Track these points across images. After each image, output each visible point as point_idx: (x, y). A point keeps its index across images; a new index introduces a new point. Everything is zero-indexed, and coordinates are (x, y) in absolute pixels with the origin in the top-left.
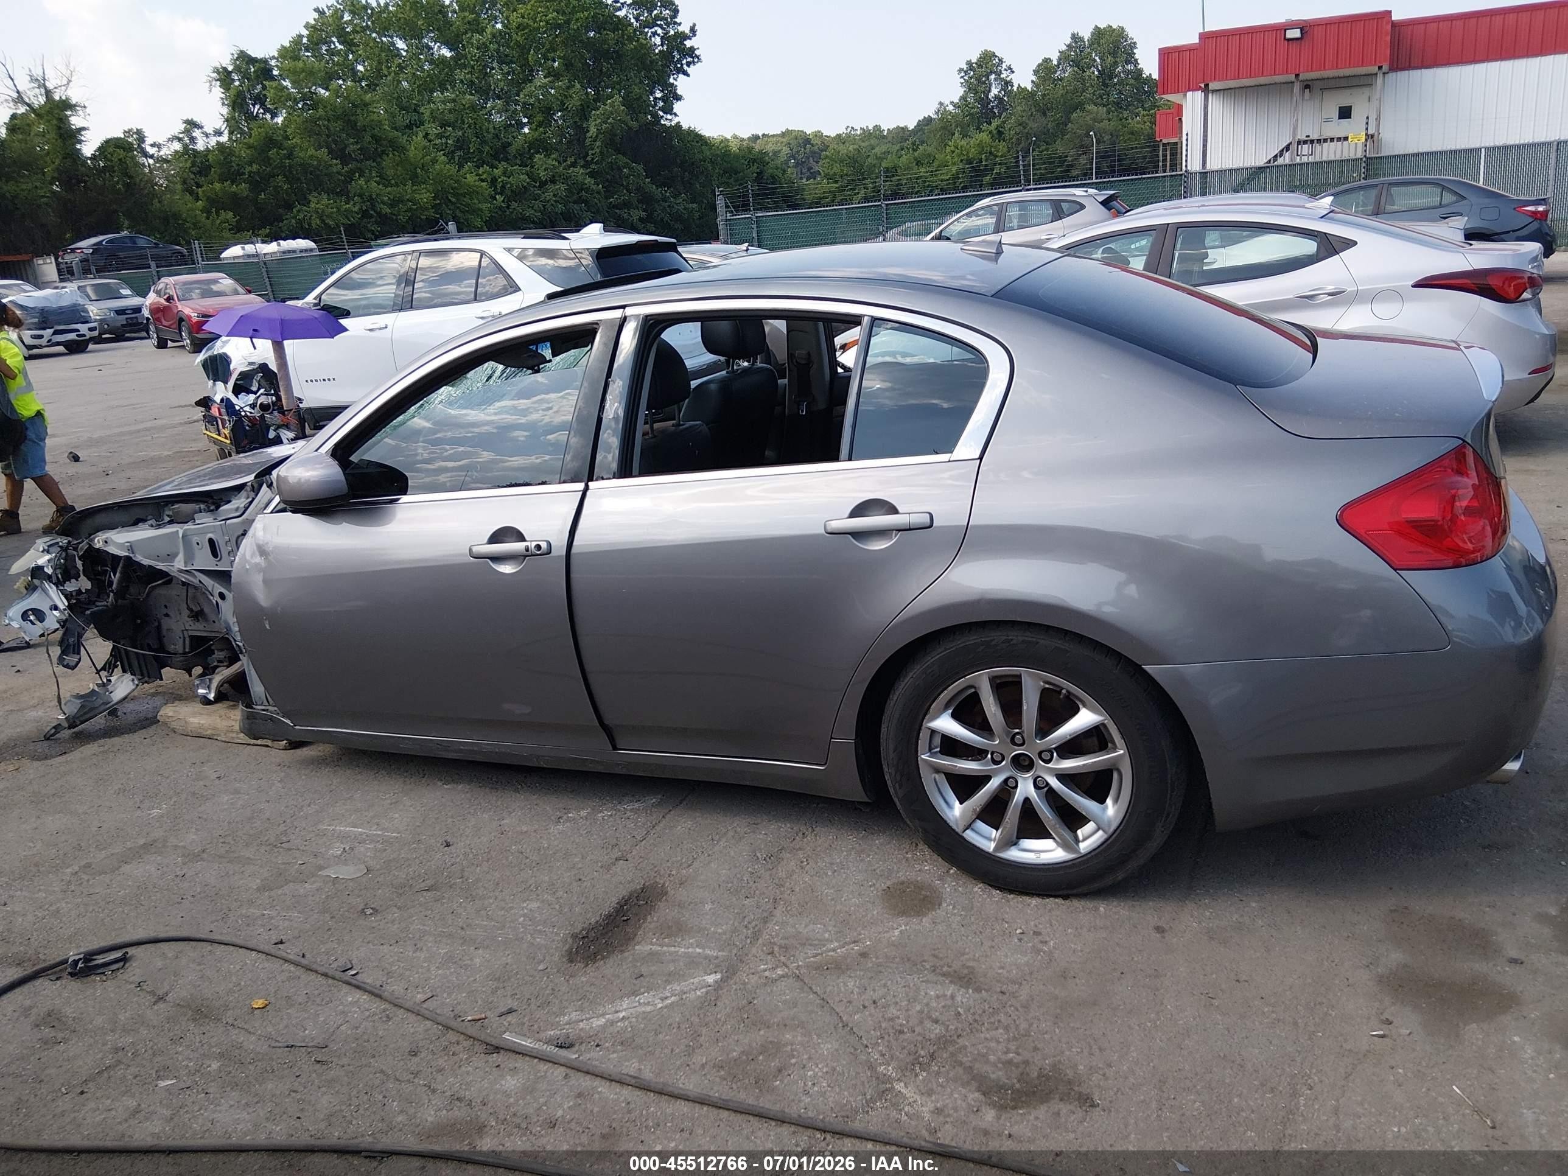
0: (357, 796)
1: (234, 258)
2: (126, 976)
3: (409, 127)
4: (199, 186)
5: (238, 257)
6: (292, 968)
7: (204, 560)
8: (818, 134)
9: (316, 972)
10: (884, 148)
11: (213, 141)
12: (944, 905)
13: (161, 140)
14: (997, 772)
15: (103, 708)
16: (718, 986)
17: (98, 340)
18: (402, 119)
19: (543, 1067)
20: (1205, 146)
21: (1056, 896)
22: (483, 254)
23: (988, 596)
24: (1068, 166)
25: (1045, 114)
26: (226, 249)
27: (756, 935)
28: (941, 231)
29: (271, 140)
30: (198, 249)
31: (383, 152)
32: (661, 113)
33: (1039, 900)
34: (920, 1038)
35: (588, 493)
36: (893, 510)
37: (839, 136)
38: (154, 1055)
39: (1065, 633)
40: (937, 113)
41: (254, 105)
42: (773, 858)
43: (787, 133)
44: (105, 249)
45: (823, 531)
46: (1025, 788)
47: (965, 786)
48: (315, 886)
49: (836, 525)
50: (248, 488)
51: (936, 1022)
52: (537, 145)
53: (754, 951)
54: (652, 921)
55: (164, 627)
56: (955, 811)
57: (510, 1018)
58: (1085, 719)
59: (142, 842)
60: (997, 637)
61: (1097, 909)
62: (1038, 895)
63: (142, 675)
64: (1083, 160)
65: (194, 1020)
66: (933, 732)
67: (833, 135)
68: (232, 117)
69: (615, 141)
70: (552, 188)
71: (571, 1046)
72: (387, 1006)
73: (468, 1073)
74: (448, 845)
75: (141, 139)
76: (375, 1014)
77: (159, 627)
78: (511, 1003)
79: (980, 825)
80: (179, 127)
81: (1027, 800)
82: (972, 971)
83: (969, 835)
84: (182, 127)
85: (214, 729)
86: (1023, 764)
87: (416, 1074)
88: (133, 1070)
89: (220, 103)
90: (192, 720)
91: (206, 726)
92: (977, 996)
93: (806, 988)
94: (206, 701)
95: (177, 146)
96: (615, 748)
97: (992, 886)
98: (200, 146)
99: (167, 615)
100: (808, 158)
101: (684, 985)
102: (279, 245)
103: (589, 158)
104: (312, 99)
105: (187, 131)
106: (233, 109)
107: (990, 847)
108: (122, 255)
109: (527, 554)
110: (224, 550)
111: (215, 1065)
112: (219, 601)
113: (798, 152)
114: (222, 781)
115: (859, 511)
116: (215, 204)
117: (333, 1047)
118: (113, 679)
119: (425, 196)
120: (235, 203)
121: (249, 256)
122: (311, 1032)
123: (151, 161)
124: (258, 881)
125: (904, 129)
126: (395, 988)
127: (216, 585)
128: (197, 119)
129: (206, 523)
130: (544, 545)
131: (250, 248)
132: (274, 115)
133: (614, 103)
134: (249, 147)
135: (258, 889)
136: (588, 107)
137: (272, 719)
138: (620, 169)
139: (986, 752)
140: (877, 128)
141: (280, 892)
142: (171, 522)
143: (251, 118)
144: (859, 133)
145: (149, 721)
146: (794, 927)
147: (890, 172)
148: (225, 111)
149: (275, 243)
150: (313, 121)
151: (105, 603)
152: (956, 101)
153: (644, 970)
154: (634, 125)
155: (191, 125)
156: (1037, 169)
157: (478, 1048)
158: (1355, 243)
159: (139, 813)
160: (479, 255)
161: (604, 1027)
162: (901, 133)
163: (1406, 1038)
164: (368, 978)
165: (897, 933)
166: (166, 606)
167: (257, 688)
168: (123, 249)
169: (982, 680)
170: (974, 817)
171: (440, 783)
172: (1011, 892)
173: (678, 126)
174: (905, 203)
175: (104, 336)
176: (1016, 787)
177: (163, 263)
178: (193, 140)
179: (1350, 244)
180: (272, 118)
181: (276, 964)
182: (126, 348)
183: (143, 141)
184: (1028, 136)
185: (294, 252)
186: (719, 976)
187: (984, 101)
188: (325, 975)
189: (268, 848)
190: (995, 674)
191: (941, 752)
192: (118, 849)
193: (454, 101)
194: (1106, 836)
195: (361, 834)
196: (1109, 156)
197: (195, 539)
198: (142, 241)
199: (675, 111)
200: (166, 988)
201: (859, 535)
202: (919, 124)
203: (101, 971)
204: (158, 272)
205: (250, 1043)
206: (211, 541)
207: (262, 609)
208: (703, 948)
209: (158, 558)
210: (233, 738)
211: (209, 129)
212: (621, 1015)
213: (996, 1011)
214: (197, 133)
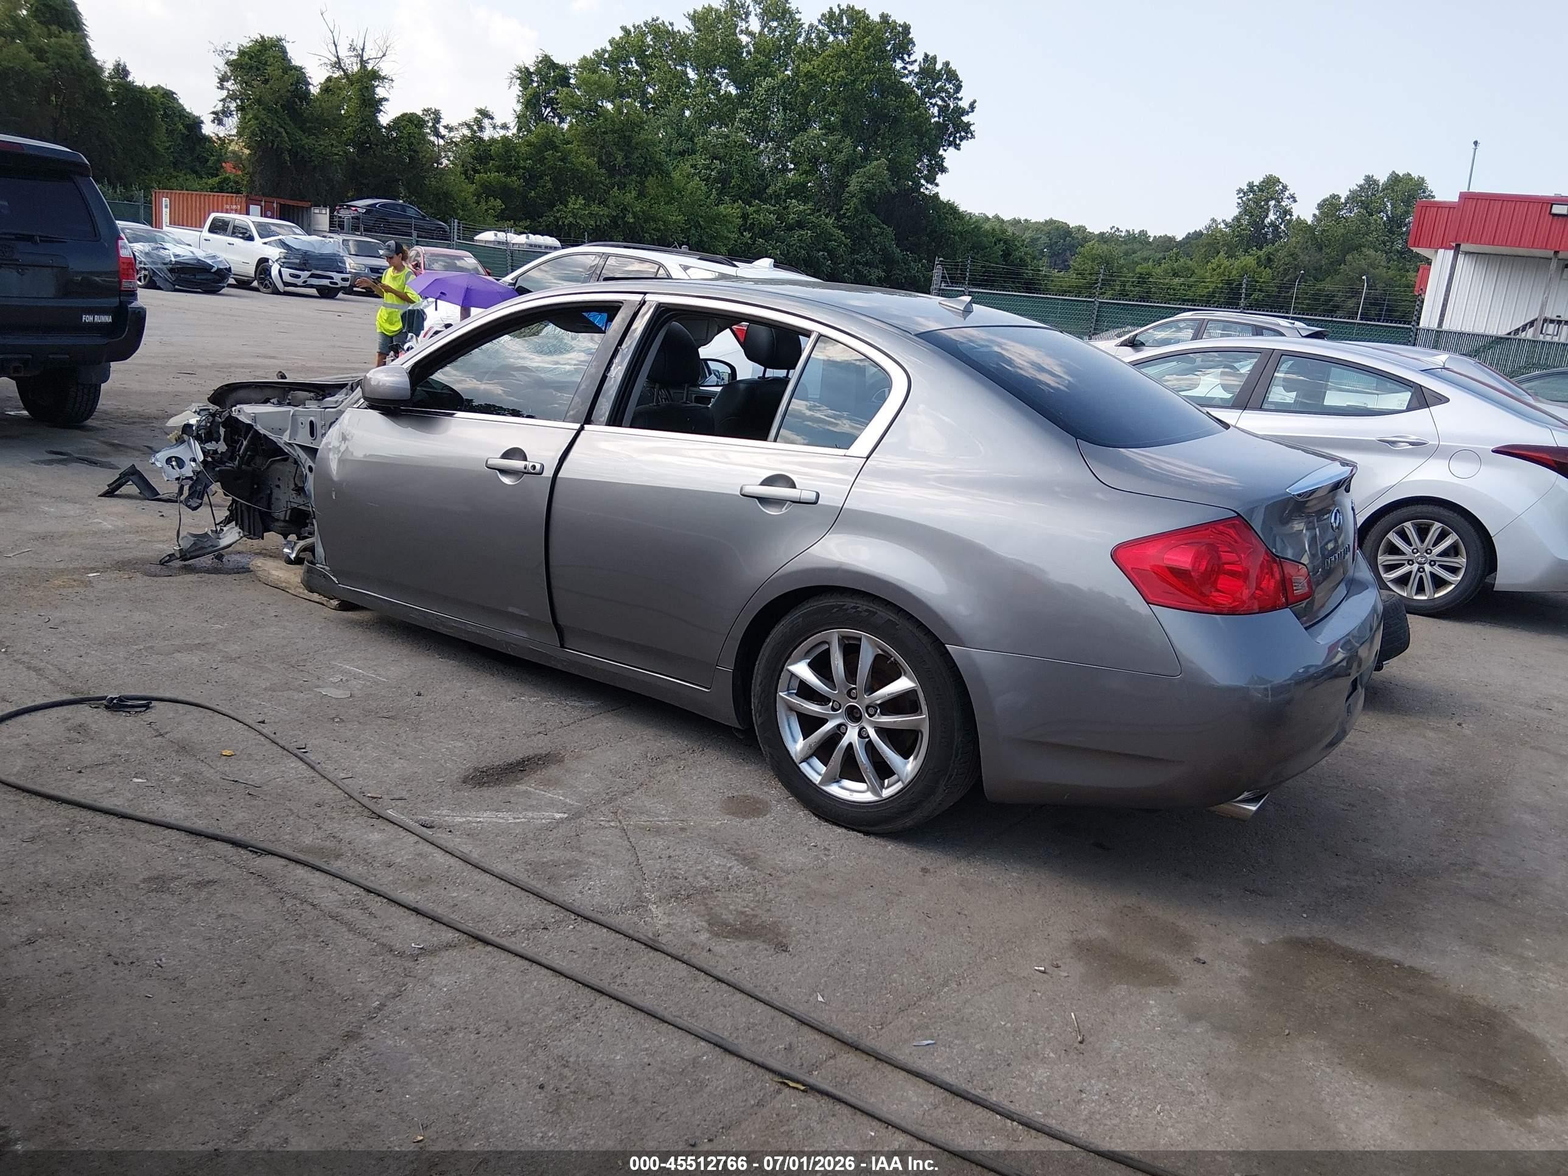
0: (371, 650)
1: (486, 242)
2: (143, 717)
3: (682, 154)
4: (476, 171)
5: (490, 242)
6: (263, 739)
7: (304, 438)
8: (1081, 229)
9: (277, 744)
10: (1146, 254)
11: (499, 134)
12: (768, 816)
13: (454, 123)
14: (833, 717)
15: (212, 549)
16: (562, 820)
17: (349, 291)
18: (679, 145)
19: (404, 833)
20: (1445, 305)
21: (859, 832)
22: (661, 265)
23: (844, 567)
24: (1334, 306)
25: (1321, 249)
26: (480, 233)
27: (611, 800)
28: (1136, 335)
29: (549, 143)
30: (456, 227)
31: (650, 172)
32: (923, 182)
33: (844, 830)
34: (688, 884)
35: (583, 433)
36: (793, 486)
37: (1102, 234)
38: (139, 764)
39: (899, 610)
40: (1207, 229)
41: (546, 108)
42: (658, 760)
43: (1051, 222)
44: (377, 212)
45: (739, 493)
46: (851, 735)
47: (809, 724)
48: (307, 696)
49: (749, 490)
50: (348, 387)
51: (707, 878)
52: (798, 191)
53: (603, 809)
54: (540, 775)
55: (274, 496)
56: (797, 745)
57: (399, 803)
58: (903, 684)
59: (197, 642)
60: (849, 603)
61: (886, 846)
62: (846, 828)
63: (250, 532)
64: (1350, 303)
65: (177, 752)
66: (792, 675)
67: (1097, 232)
68: (523, 115)
69: (870, 201)
70: (797, 233)
71: (432, 827)
72: (317, 775)
73: (349, 825)
74: (419, 695)
75: (437, 119)
76: (305, 777)
77: (270, 495)
78: (404, 794)
79: (816, 762)
80: (470, 115)
81: (850, 745)
82: (757, 857)
83: (804, 767)
84: (476, 115)
85: (288, 583)
86: (853, 715)
87: (313, 817)
88: (121, 769)
89: (515, 101)
90: (274, 572)
91: (283, 579)
92: (750, 872)
93: (625, 838)
94: (290, 562)
95: (467, 132)
96: (562, 646)
97: (814, 814)
98: (486, 135)
99: (278, 486)
100: (1065, 250)
101: (536, 814)
102: (528, 238)
103: (842, 212)
104: (596, 111)
105: (478, 122)
106: (526, 107)
107: (816, 779)
108: (391, 219)
109: (525, 472)
110: (319, 431)
111: (177, 779)
112: (308, 473)
113: (1057, 243)
114: (277, 619)
115: (769, 481)
116: (488, 191)
117: (265, 788)
118: (225, 529)
119: (676, 218)
120: (505, 193)
121: (499, 243)
122: (255, 778)
123: (441, 142)
124: (268, 684)
125: (1171, 239)
126: (329, 767)
127: (309, 459)
128: (491, 109)
129: (312, 409)
130: (538, 467)
131: (501, 236)
132: (562, 120)
133: (878, 165)
134: (530, 144)
135: (265, 689)
136: (854, 163)
137: (325, 576)
138: (869, 228)
139: (829, 700)
140: (1143, 233)
141: (280, 693)
142: (289, 404)
143: (540, 117)
144: (1123, 234)
145: (244, 570)
146: (643, 802)
147: (1142, 279)
148: (519, 108)
149: (524, 236)
150: (592, 132)
151: (232, 465)
152: (1229, 220)
153: (512, 800)
154: (894, 189)
155: (484, 113)
156: (1299, 303)
157: (366, 813)
158: (1447, 400)
159: (204, 624)
160: (657, 266)
161: (462, 823)
162: (1167, 243)
163: (1062, 978)
164: (312, 757)
165: (718, 823)
166: (279, 479)
167: (320, 550)
168: (390, 215)
169: (834, 636)
170: (810, 752)
171: (437, 656)
172: (826, 821)
173: (936, 196)
174: (1119, 304)
175: (355, 289)
176: (844, 734)
177: (423, 234)
178: (481, 128)
179: (1442, 400)
180: (560, 122)
181: (252, 734)
182: (370, 303)
183: (438, 122)
184: (1297, 268)
185: (540, 247)
186: (566, 815)
187: (1258, 224)
188: (283, 748)
189: (286, 667)
190: (844, 634)
191: (796, 694)
192: (177, 642)
193: (727, 136)
194: (902, 786)
195: (360, 673)
196: (1378, 305)
197: (301, 419)
198: (412, 211)
199: (937, 181)
200: (168, 729)
201: (763, 500)
202: (1188, 237)
203: (128, 710)
204: (417, 241)
205: (208, 773)
206: (311, 423)
207: (332, 480)
208: (566, 798)
209: (272, 430)
210: (300, 593)
211: (499, 121)
212: (479, 820)
213: (757, 883)
214: (486, 122)
